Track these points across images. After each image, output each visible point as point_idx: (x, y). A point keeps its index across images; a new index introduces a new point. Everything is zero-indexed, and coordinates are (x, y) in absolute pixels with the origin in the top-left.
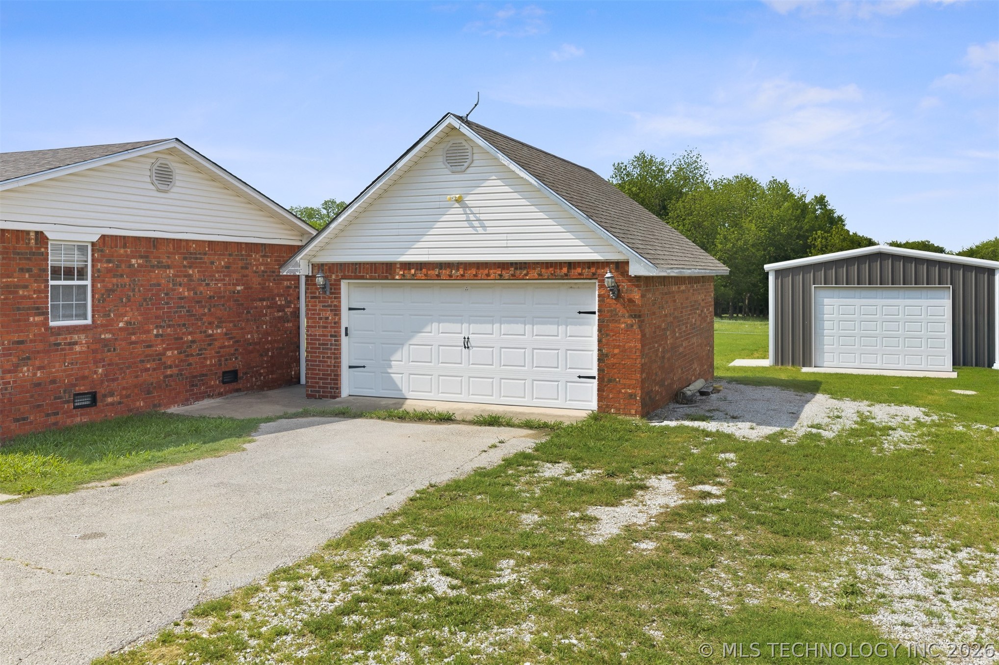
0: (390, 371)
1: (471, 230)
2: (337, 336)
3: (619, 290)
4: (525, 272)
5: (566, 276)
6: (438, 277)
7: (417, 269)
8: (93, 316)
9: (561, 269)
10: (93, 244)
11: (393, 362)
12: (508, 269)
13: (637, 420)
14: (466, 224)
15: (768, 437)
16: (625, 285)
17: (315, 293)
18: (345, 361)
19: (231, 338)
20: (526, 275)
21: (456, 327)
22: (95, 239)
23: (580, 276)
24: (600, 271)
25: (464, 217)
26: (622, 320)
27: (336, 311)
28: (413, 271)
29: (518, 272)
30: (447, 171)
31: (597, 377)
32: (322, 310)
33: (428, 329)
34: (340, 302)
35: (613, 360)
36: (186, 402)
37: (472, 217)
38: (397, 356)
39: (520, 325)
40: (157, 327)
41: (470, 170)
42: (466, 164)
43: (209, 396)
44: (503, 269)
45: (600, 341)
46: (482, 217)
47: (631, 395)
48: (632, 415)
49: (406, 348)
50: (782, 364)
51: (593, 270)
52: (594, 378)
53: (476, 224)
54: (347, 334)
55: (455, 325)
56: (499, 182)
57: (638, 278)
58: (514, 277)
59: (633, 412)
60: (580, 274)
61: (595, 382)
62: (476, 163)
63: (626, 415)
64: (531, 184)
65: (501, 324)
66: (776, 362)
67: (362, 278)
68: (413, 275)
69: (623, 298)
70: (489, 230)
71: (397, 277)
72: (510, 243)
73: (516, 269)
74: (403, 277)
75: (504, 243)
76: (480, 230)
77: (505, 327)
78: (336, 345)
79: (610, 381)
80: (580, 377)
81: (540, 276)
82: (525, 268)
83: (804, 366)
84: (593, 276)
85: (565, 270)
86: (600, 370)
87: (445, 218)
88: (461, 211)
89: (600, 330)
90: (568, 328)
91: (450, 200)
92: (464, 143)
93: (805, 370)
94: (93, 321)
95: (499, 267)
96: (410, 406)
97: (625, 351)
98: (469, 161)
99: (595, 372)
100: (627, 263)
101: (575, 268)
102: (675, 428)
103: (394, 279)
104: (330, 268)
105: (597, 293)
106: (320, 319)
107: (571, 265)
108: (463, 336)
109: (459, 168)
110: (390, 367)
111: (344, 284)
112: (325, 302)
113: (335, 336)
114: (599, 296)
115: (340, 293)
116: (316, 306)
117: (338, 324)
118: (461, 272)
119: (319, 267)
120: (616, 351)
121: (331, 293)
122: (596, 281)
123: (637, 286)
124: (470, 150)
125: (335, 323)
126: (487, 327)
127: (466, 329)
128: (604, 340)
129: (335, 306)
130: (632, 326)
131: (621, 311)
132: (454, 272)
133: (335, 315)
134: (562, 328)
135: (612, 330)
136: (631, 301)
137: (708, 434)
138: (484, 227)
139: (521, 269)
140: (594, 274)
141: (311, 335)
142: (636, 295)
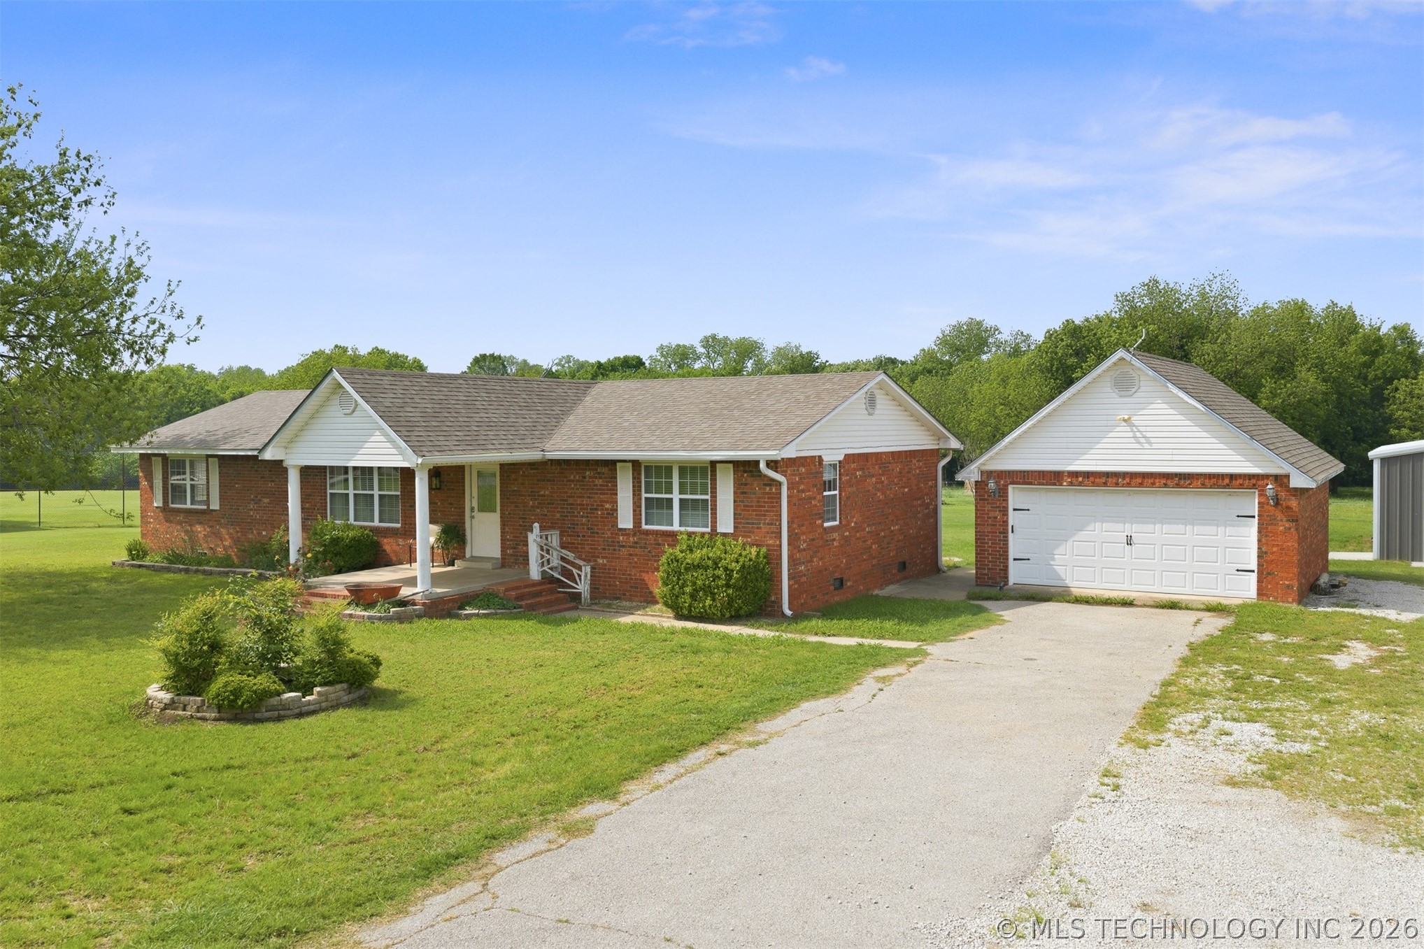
0: (1052, 563)
1: (1137, 446)
2: (1005, 533)
3: (1277, 499)
4: (1189, 482)
5: (1227, 486)
6: (1105, 484)
7: (1084, 477)
8: (840, 518)
9: (1223, 480)
10: (840, 462)
11: (1056, 556)
12: (1172, 479)
13: (1295, 607)
14: (1132, 440)
15: (1417, 620)
16: (1283, 495)
17: (984, 496)
18: (1012, 554)
19: (902, 533)
20: (1190, 484)
21: (1120, 526)
22: (841, 458)
23: (1241, 486)
24: (1260, 483)
25: (1131, 434)
26: (1280, 523)
27: (1005, 512)
28: (1080, 479)
29: (1182, 482)
30: (1114, 395)
31: (1256, 571)
32: (992, 511)
33: (1091, 527)
34: (1007, 504)
35: (1272, 557)
36: (881, 588)
37: (1138, 435)
38: (1060, 550)
39: (1180, 526)
40: (869, 525)
41: (1135, 395)
42: (1134, 390)
43: (892, 583)
44: (1168, 479)
45: (1259, 541)
46: (1148, 435)
47: (1288, 586)
48: (1290, 603)
49: (1069, 543)
50: (1388, 558)
51: (1254, 481)
52: (1253, 571)
53: (1142, 440)
54: (1012, 532)
55: (1149, 525)
56: (1165, 406)
57: (1296, 489)
58: (1178, 485)
59: (1290, 600)
60: (1241, 485)
61: (1254, 576)
62: (1142, 389)
63: (1283, 602)
64: (1196, 408)
65: (1193, 526)
66: (1382, 556)
67: (1031, 484)
68: (1080, 482)
69: (1281, 505)
70: (1154, 446)
71: (1065, 484)
72: (1175, 458)
73: (1180, 479)
74: (1071, 484)
75: (1169, 457)
76: (1146, 446)
77: (1166, 528)
78: (1005, 541)
79: (1269, 574)
80: (1238, 570)
81: (1204, 486)
82: (1189, 479)
83: (1413, 560)
84: (1254, 486)
85: (1227, 481)
86: (1260, 565)
87: (1111, 435)
88: (1128, 429)
89: (1259, 532)
90: (1195, 528)
91: (1120, 420)
92: (1131, 372)
93: (1415, 564)
94: (840, 522)
95: (1164, 477)
96: (1076, 592)
97: (1283, 549)
98: (1136, 387)
99: (1254, 566)
100: (1288, 476)
101: (1236, 480)
102: (1332, 613)
103: (1061, 485)
104: (998, 475)
105: (1257, 501)
106: (989, 518)
107: (1232, 476)
108: (1126, 534)
109: (1127, 393)
110: (1053, 559)
111: (1010, 488)
112: (993, 503)
113: (1004, 533)
114: (1259, 503)
115: (1007, 496)
116: (985, 507)
117: (1006, 522)
118: (1128, 480)
119: (988, 474)
120: (1275, 549)
121: (999, 496)
122: (1257, 491)
123: (1294, 496)
124: (1137, 378)
125: (1003, 522)
126: (1149, 527)
127: (1128, 529)
128: (1263, 540)
129: (1004, 507)
130: (1290, 529)
131: (1279, 516)
132: (1120, 480)
133: (1003, 515)
134: (1189, 528)
135: (1271, 532)
136: (1288, 508)
137: (1365, 617)
138: (1150, 443)
139: (1185, 479)
140: (1254, 485)
141: (980, 532)
142: (1294, 503)
